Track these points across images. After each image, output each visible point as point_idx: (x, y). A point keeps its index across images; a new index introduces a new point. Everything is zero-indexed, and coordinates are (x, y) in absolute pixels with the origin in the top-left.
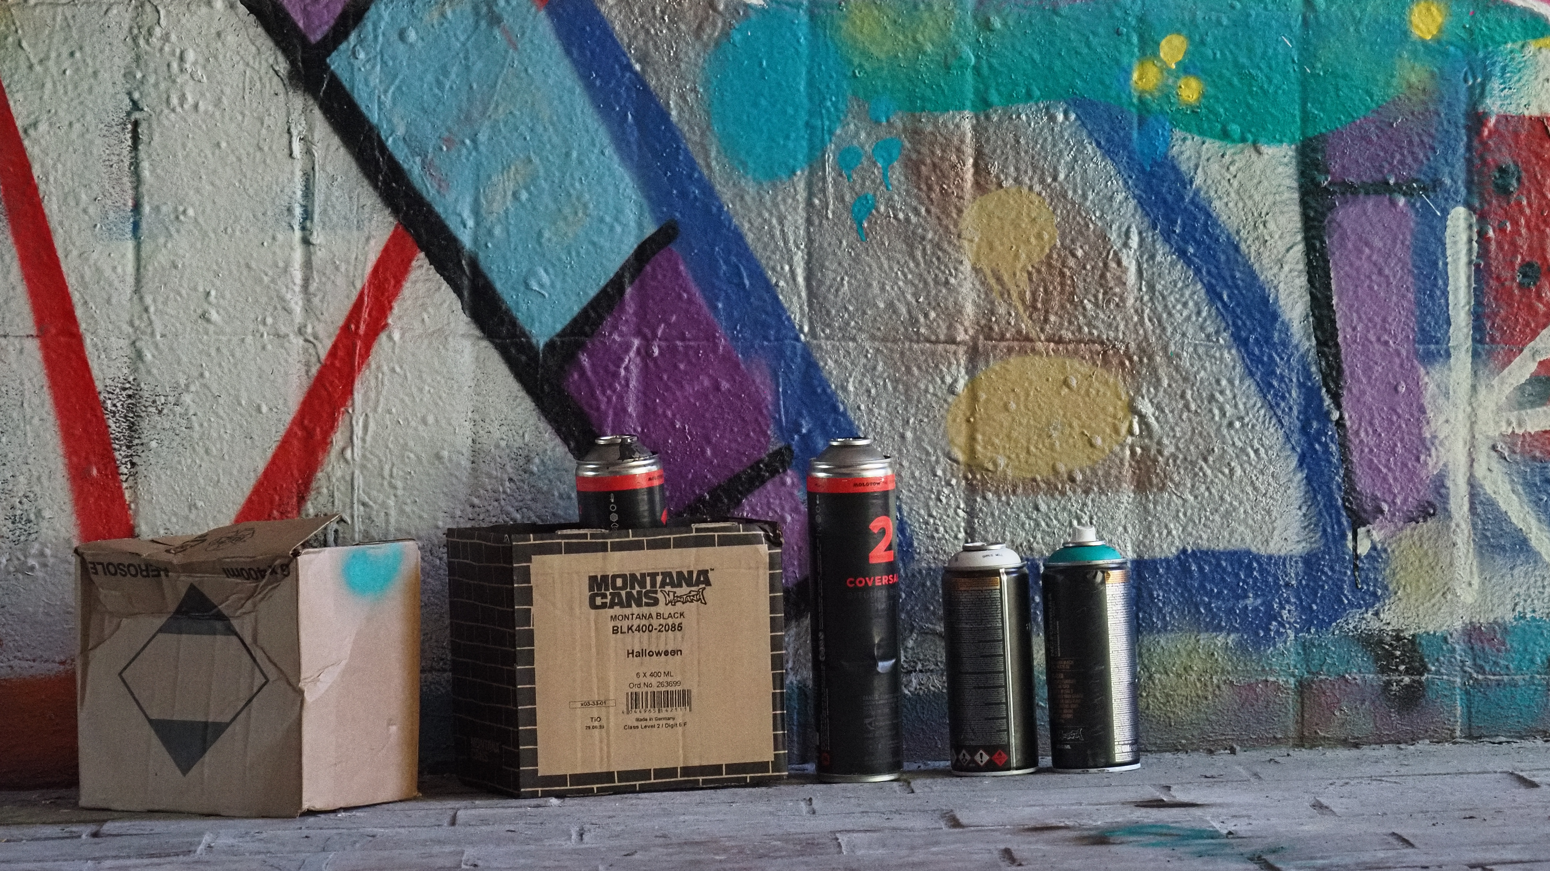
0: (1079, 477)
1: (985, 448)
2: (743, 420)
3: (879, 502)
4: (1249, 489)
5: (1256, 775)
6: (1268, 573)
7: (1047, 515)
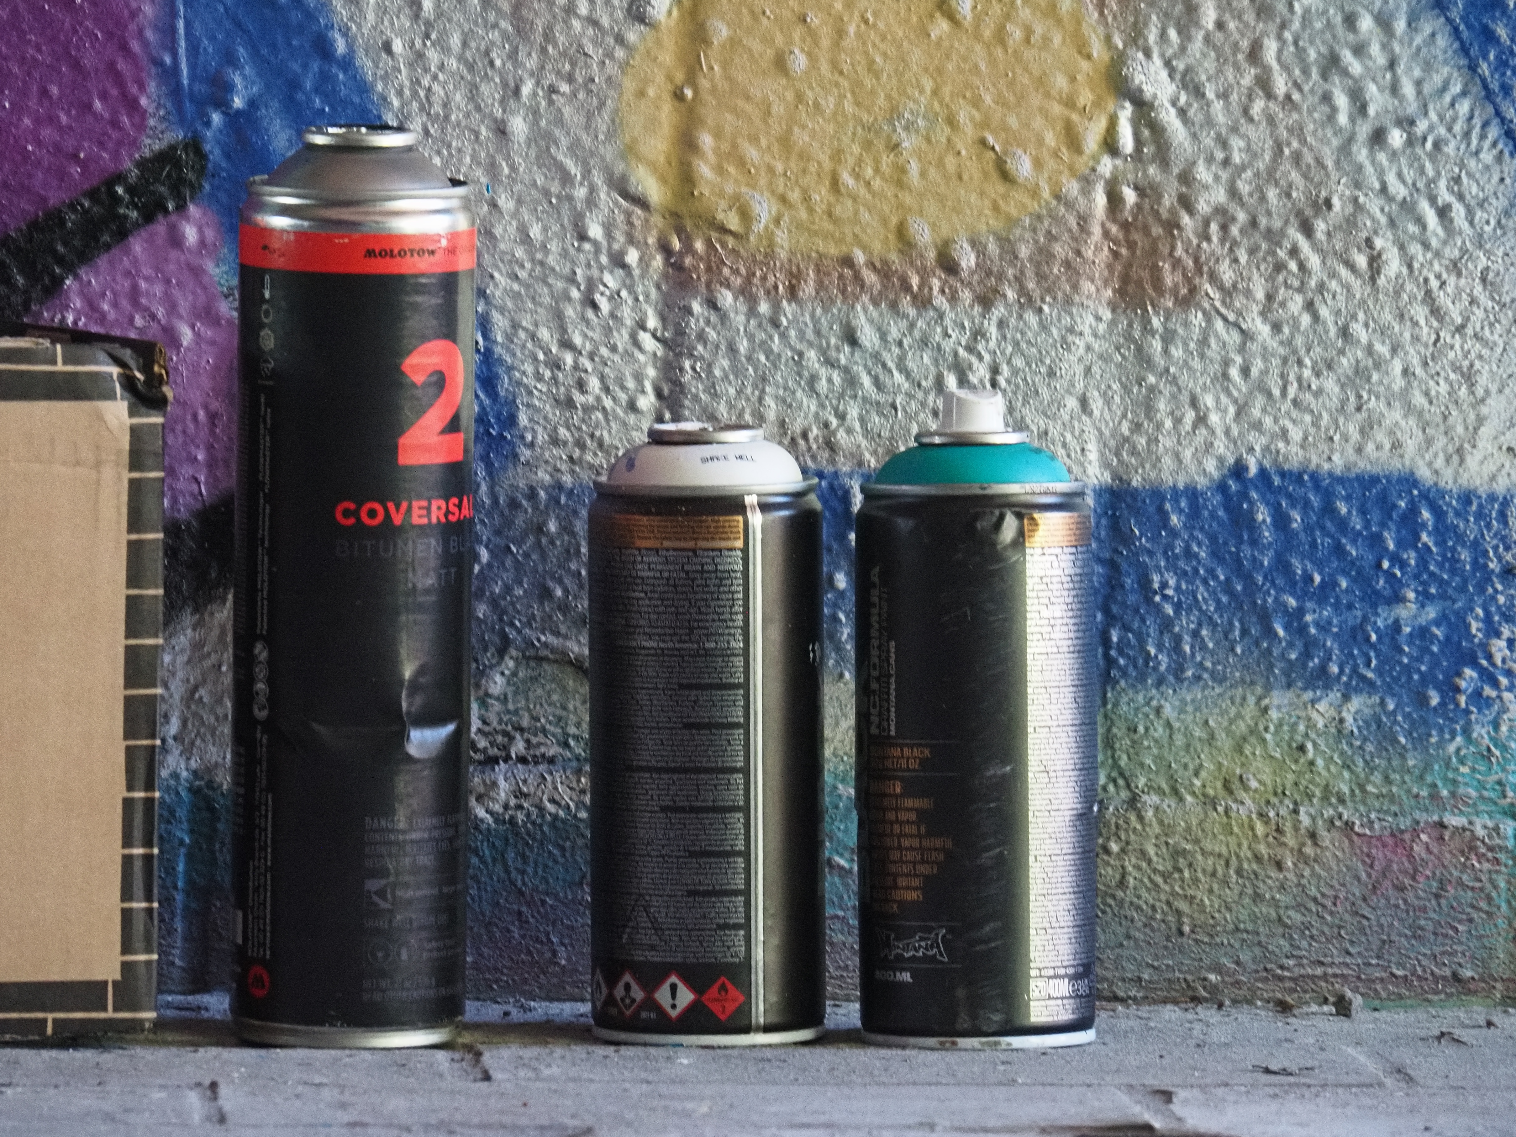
0: (968, 260)
1: (720, 170)
2: (76, 66)
3: (431, 301)
4: (1420, 312)
5: (1401, 1073)
6: (1460, 538)
7: (876, 356)
